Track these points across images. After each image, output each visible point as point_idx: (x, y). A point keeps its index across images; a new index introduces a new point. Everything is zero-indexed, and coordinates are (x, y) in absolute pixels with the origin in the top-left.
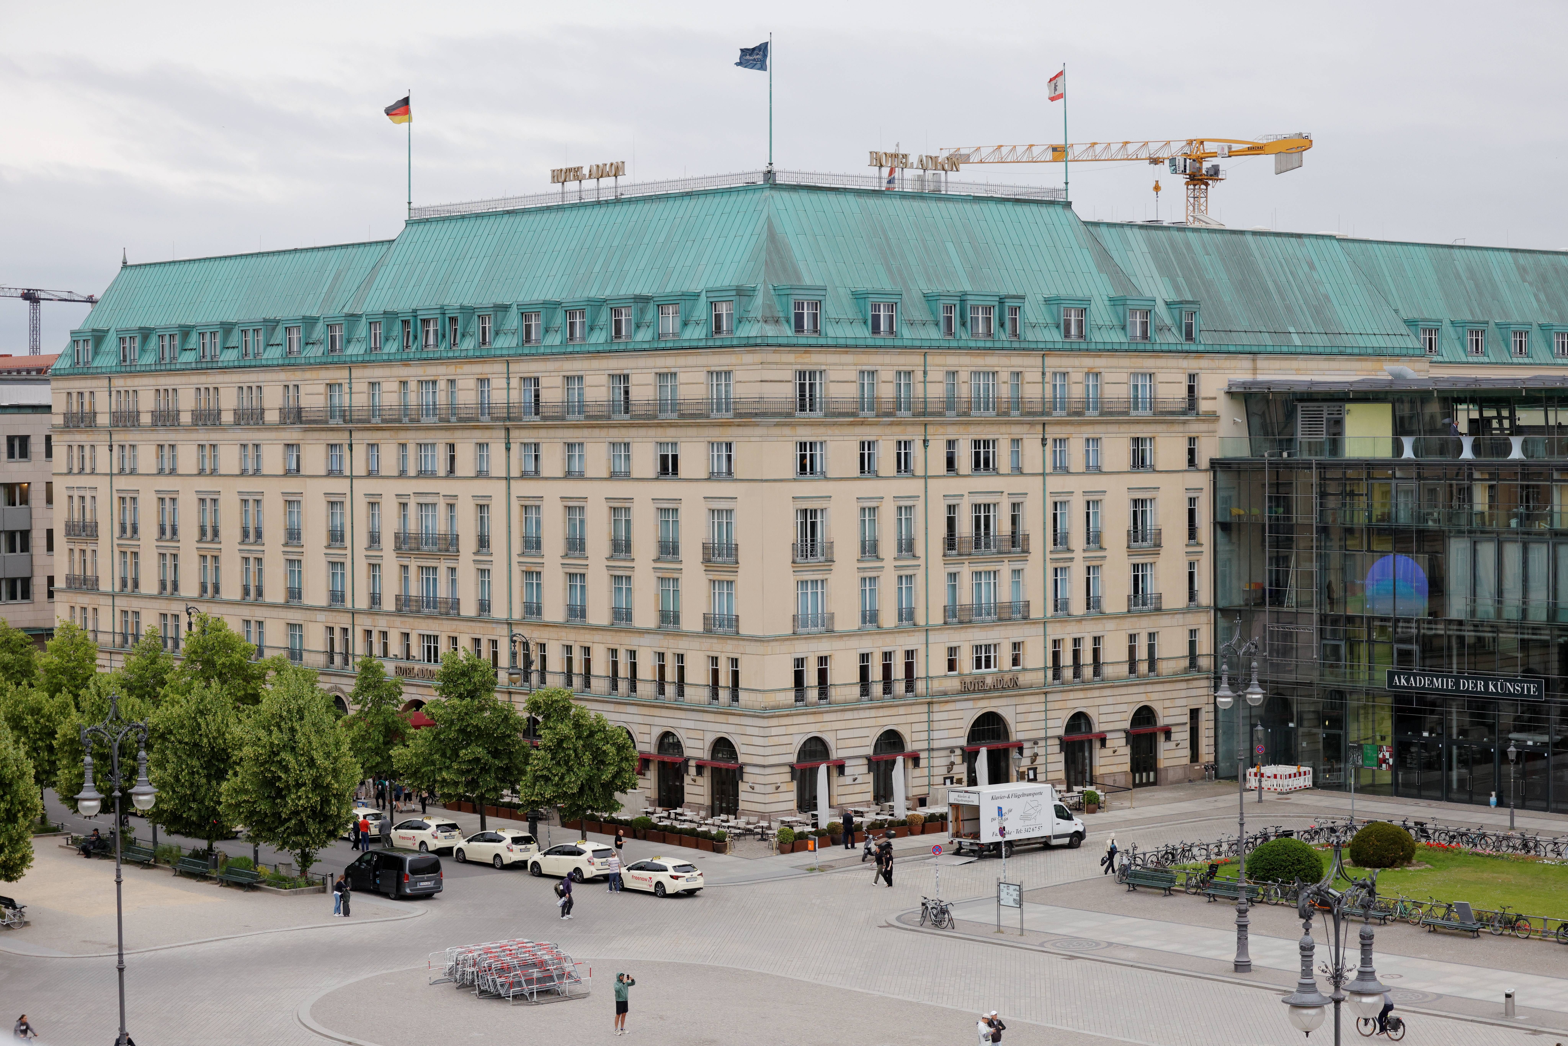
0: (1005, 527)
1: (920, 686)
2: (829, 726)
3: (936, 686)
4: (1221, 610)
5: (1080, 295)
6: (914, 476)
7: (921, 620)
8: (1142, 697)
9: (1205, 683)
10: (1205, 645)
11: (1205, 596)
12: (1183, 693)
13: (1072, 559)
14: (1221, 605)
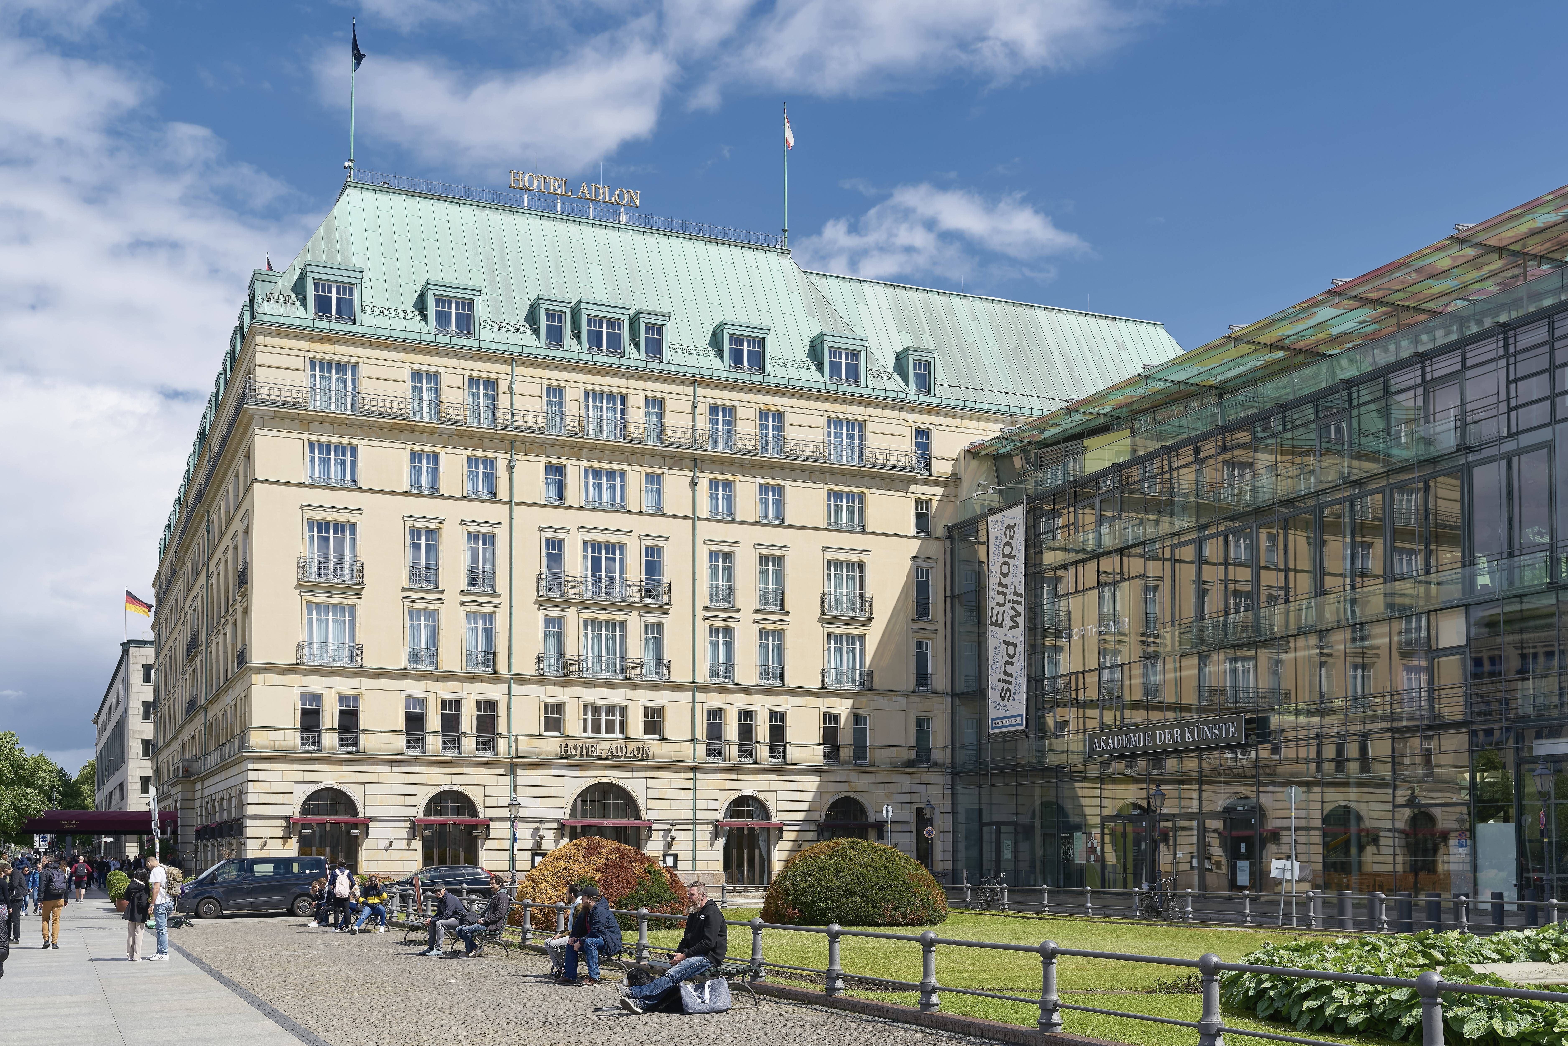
0: (636, 572)
1: (502, 744)
2: (352, 778)
3: (524, 745)
4: (958, 695)
5: (755, 322)
6: (495, 501)
7: (502, 667)
8: (844, 787)
9: (939, 779)
10: (939, 735)
11: (939, 678)
12: (906, 788)
13: (737, 619)
14: (958, 690)
